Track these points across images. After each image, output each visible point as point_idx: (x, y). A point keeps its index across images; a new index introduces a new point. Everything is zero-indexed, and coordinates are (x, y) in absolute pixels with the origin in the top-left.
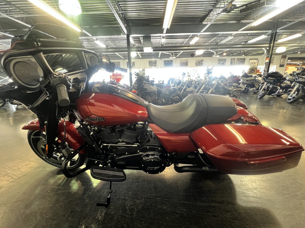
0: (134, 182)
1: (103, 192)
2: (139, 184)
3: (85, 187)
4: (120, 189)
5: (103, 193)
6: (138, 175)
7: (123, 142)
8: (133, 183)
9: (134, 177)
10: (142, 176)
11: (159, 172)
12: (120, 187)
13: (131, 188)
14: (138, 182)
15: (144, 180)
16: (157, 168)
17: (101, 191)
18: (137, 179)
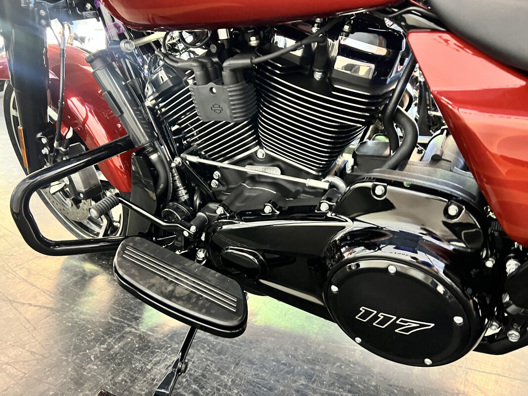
0: (292, 372)
1: (158, 359)
2: (314, 386)
3: (113, 319)
4: (223, 373)
5: (158, 363)
6: (322, 347)
7: (270, 161)
8: (288, 373)
9: (301, 351)
10: (338, 359)
11: (428, 361)
12: (228, 368)
13: (271, 389)
14: (309, 377)
15: (342, 380)
16: (413, 324)
17: (153, 353)
18: (313, 362)
